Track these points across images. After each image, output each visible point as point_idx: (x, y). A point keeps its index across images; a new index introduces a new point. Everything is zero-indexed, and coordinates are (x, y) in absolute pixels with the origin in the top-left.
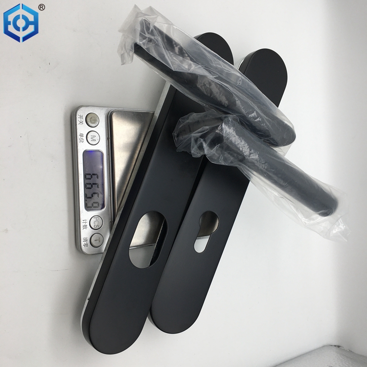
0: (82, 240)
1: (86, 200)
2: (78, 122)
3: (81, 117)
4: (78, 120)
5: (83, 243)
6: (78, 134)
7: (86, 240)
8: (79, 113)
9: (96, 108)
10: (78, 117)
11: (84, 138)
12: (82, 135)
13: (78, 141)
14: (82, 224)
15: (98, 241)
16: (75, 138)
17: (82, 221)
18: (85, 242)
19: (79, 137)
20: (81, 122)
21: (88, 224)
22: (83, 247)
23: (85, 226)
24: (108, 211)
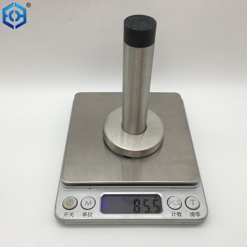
0: (193, 218)
1: (152, 212)
2: (71, 218)
3: (66, 214)
4: (69, 217)
5: (196, 217)
6: (83, 218)
7: (193, 214)
8: (62, 216)
9: (58, 199)
10: (65, 218)
11: (87, 212)
12: (85, 214)
13: (90, 218)
14: (177, 217)
15: (194, 202)
16: (87, 221)
17: (173, 217)
18: (195, 214)
19: (86, 218)
20: (71, 214)
21: (176, 211)
22: (200, 217)
23: (179, 214)
24: (162, 191)
